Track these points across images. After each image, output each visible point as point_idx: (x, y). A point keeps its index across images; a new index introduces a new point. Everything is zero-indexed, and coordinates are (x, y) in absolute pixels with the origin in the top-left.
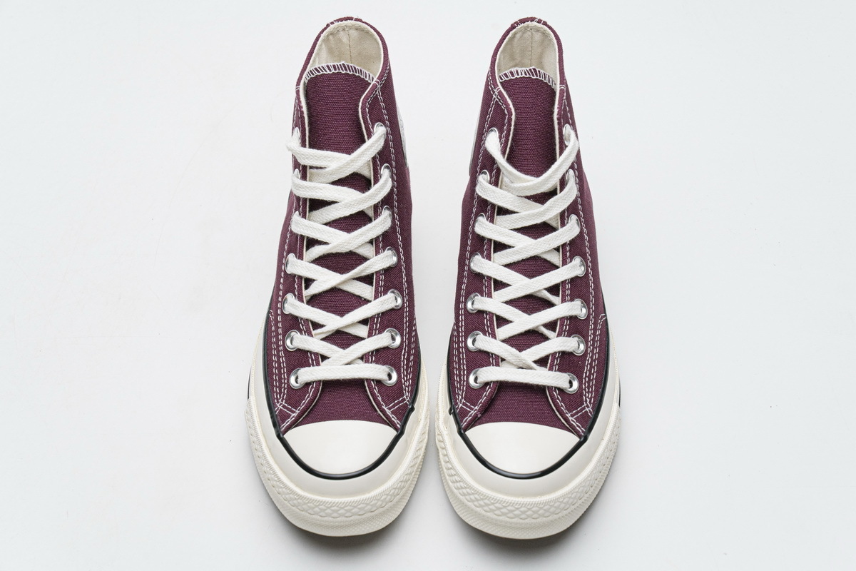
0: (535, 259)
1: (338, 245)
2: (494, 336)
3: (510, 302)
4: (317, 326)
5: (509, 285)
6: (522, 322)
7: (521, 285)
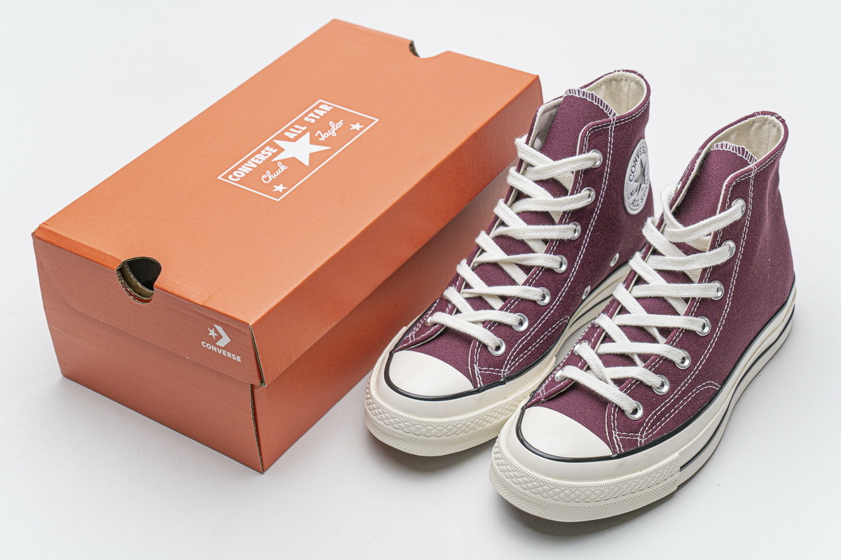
0: (662, 300)
1: (514, 230)
2: (593, 347)
3: (623, 327)
4: (468, 286)
5: (629, 313)
6: (622, 344)
7: (637, 316)
